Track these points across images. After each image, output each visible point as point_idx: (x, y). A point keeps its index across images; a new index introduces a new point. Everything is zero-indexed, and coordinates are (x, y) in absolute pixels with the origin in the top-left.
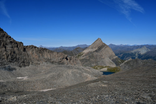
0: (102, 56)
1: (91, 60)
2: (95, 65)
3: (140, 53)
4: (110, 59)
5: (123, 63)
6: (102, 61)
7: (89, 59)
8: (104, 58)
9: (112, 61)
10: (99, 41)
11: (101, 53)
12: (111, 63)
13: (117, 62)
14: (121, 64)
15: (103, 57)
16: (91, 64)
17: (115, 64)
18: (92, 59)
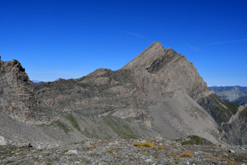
0: (166, 85)
1: (114, 89)
2: (133, 115)
3: (227, 98)
4: (192, 97)
5: (235, 113)
6: (166, 103)
7: (107, 86)
8: (172, 93)
9: (201, 104)
10: (156, 48)
11: (162, 75)
12: (197, 109)
13: (217, 109)
14: (231, 116)
15: (169, 90)
16: (111, 110)
17: (210, 117)
18: (121, 89)
